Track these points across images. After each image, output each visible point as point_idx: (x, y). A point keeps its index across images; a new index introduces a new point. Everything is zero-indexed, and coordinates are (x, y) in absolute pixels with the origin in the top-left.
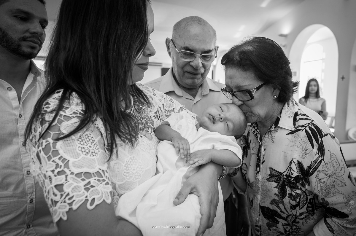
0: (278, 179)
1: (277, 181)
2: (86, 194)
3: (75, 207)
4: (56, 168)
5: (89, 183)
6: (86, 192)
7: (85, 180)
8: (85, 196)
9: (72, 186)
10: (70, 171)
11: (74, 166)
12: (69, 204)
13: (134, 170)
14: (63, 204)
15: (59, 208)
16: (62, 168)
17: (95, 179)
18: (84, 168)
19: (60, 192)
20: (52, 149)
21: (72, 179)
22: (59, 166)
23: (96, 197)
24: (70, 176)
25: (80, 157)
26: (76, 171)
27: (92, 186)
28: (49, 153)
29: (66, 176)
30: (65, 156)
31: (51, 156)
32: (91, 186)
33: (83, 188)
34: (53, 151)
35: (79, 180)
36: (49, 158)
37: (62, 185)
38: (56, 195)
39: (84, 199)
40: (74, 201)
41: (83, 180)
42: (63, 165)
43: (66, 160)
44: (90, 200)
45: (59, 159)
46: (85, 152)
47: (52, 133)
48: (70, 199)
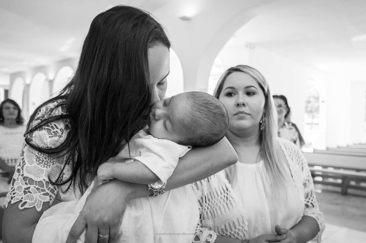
2: (23, 196)
3: (13, 202)
5: (29, 187)
6: (23, 194)
7: (28, 184)
8: (22, 197)
9: (19, 185)
10: (22, 172)
11: (26, 170)
12: (11, 197)
16: (21, 168)
17: (35, 187)
18: (31, 174)
19: (13, 185)
21: (21, 179)
22: (20, 165)
23: (28, 201)
24: (20, 176)
25: (33, 165)
26: (26, 175)
27: (30, 192)
30: (25, 159)
32: (28, 191)
33: (24, 190)
35: (24, 182)
37: (15, 180)
39: (20, 199)
40: (15, 197)
41: (26, 184)
42: (22, 165)
43: (25, 162)
44: (23, 201)
46: (39, 161)
48: (14, 194)
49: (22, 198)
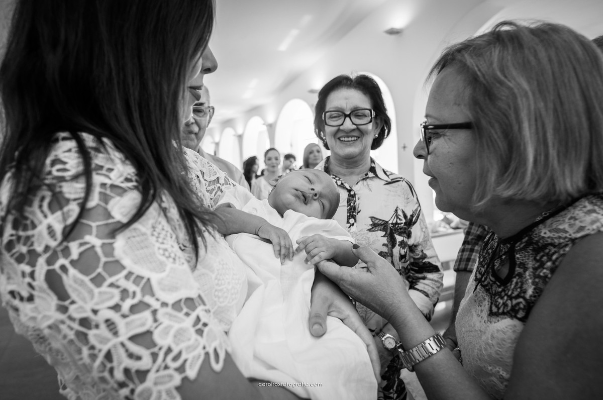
0: (384, 227)
1: (385, 229)
2: (203, 341)
3: (192, 373)
4: (123, 299)
5: (198, 318)
6: (199, 337)
7: (190, 314)
8: (202, 346)
9: (172, 332)
10: (158, 300)
11: (163, 290)
12: (177, 370)
13: (229, 283)
14: (162, 373)
15: (156, 384)
16: (139, 297)
19: (148, 348)
20: (103, 259)
21: (167, 316)
22: (131, 294)
23: (217, 345)
24: (161, 312)
25: (168, 269)
26: (171, 298)
27: (205, 325)
28: (97, 267)
29: (155, 312)
30: (139, 270)
31: (104, 274)
32: (202, 325)
33: (192, 331)
34: (106, 263)
35: (181, 315)
36: (98, 281)
37: (149, 333)
38: (139, 358)
39: (203, 353)
40: (185, 361)
41: (187, 314)
42: (138, 290)
43: (142, 278)
44: (211, 352)
45: (127, 277)
47: (94, 225)
48: (175, 359)
49: (204, 348)
